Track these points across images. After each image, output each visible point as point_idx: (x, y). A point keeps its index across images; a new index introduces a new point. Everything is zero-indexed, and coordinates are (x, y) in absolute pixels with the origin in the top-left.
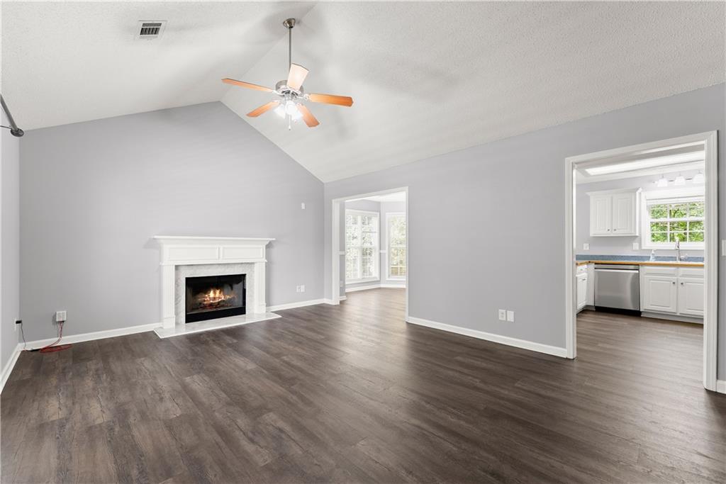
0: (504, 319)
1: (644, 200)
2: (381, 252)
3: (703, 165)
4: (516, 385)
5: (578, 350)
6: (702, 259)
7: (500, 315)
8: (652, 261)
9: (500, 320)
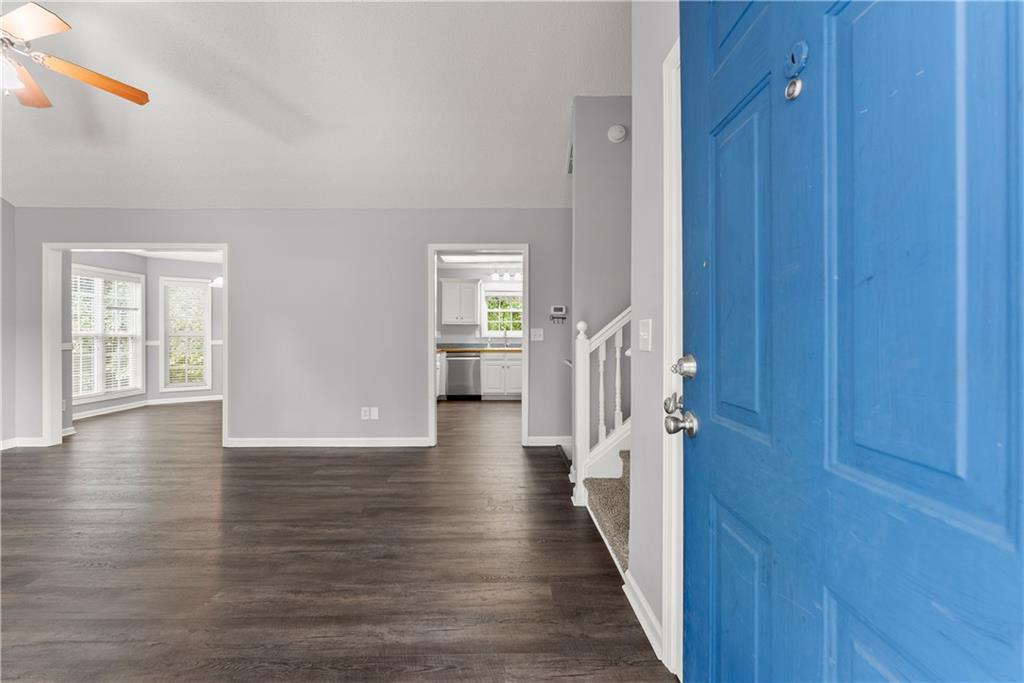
0: (367, 418)
1: (484, 291)
2: (150, 343)
3: (521, 266)
4: (389, 481)
5: (439, 437)
6: (520, 346)
7: (363, 413)
8: (489, 348)
9: (364, 421)
